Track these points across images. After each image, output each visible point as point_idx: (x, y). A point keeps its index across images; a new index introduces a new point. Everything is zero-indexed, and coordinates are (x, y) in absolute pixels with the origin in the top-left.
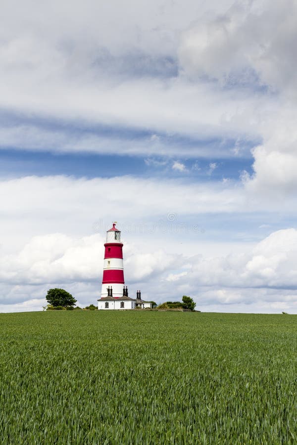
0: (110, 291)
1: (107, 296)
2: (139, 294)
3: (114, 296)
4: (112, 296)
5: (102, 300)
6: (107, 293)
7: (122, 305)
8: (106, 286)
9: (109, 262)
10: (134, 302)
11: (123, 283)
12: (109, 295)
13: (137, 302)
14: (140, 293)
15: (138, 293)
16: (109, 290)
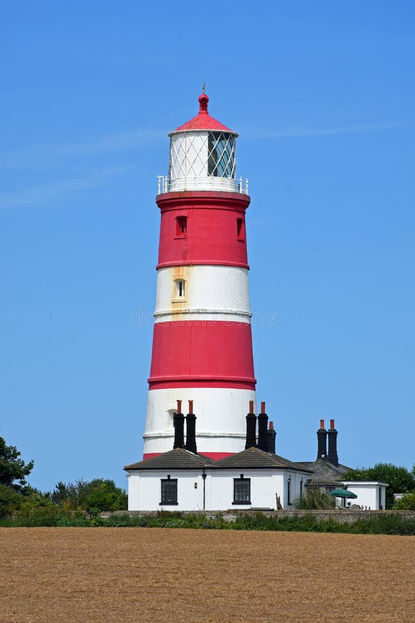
0: (184, 424)
1: (167, 446)
2: (327, 439)
3: (202, 446)
4: (192, 446)
5: (149, 465)
6: (171, 430)
7: (242, 490)
8: (166, 400)
9: (181, 284)
10: (297, 479)
11: (251, 384)
12: (179, 442)
13: (314, 478)
14: (333, 434)
15: (321, 434)
16: (178, 419)
